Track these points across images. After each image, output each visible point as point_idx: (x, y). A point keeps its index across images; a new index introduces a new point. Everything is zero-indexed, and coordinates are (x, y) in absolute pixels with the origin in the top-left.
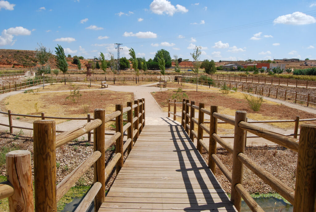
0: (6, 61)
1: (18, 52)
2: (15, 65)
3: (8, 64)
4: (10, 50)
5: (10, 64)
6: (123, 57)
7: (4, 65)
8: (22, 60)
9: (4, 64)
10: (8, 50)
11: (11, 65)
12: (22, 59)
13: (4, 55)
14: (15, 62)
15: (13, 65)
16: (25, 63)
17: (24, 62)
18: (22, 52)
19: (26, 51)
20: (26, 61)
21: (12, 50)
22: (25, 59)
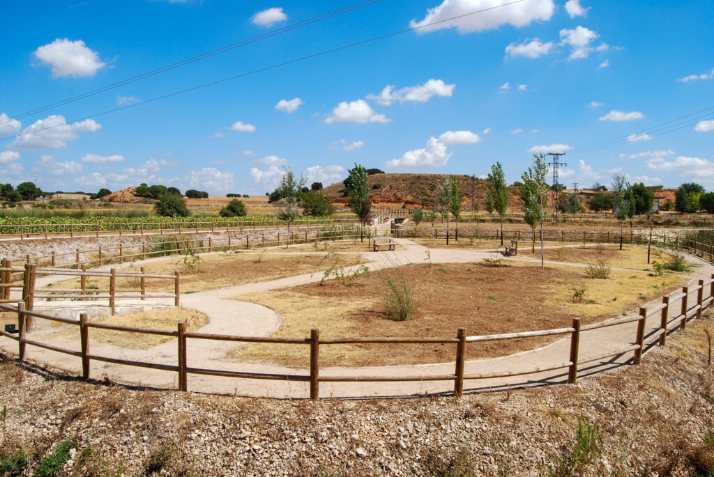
0: (394, 195)
1: (419, 177)
2: (407, 202)
3: (395, 202)
4: (405, 174)
5: (398, 201)
6: (642, 184)
7: (390, 204)
8: (423, 193)
9: (388, 202)
10: (402, 175)
11: (401, 202)
12: (423, 191)
13: (393, 184)
14: (409, 198)
15: (403, 203)
16: (426, 200)
17: (426, 197)
18: (426, 178)
19: (435, 175)
20: (430, 196)
21: (409, 174)
22: (429, 191)
